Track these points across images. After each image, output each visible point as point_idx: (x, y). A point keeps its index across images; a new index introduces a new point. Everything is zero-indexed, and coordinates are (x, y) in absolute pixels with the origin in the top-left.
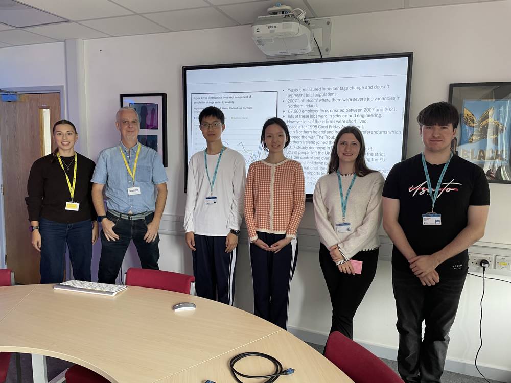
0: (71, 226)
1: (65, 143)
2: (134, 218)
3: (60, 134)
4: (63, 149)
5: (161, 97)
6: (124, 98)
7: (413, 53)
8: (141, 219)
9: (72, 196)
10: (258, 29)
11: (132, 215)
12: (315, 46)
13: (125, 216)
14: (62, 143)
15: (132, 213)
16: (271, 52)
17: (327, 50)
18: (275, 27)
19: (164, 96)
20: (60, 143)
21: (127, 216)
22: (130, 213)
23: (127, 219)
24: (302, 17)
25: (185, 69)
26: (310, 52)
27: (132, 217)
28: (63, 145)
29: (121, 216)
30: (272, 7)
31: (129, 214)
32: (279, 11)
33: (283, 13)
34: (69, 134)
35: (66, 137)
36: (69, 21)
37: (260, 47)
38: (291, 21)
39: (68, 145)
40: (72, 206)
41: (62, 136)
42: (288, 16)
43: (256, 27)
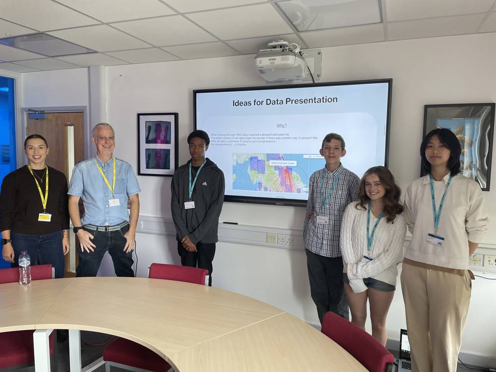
0: (44, 237)
1: (37, 157)
2: (110, 229)
3: (31, 148)
4: (33, 162)
5: (173, 116)
6: (141, 116)
7: (392, 79)
8: (117, 231)
9: (45, 208)
10: (260, 61)
11: (109, 226)
12: (308, 73)
13: (102, 228)
14: (33, 156)
15: (108, 225)
16: (271, 79)
17: (318, 76)
18: (275, 59)
19: (176, 115)
20: (32, 157)
21: (104, 228)
22: (107, 224)
23: (104, 230)
24: (297, 51)
25: (196, 92)
26: (304, 78)
27: (109, 228)
28: (35, 158)
29: (97, 229)
30: (272, 42)
31: (105, 226)
32: (278, 45)
33: (281, 47)
34: (41, 148)
35: (38, 151)
36: (96, 52)
37: (262, 75)
38: (289, 55)
39: (40, 158)
40: (45, 217)
41: (33, 150)
42: (286, 50)
43: (259, 59)
